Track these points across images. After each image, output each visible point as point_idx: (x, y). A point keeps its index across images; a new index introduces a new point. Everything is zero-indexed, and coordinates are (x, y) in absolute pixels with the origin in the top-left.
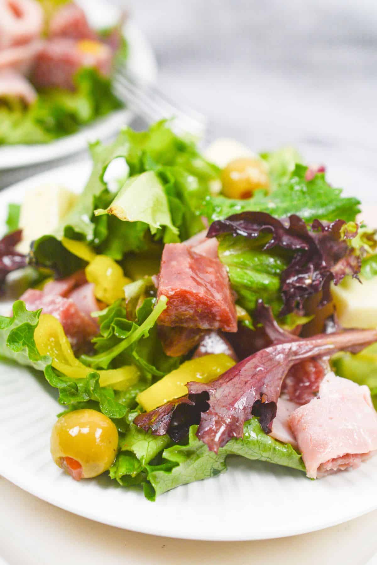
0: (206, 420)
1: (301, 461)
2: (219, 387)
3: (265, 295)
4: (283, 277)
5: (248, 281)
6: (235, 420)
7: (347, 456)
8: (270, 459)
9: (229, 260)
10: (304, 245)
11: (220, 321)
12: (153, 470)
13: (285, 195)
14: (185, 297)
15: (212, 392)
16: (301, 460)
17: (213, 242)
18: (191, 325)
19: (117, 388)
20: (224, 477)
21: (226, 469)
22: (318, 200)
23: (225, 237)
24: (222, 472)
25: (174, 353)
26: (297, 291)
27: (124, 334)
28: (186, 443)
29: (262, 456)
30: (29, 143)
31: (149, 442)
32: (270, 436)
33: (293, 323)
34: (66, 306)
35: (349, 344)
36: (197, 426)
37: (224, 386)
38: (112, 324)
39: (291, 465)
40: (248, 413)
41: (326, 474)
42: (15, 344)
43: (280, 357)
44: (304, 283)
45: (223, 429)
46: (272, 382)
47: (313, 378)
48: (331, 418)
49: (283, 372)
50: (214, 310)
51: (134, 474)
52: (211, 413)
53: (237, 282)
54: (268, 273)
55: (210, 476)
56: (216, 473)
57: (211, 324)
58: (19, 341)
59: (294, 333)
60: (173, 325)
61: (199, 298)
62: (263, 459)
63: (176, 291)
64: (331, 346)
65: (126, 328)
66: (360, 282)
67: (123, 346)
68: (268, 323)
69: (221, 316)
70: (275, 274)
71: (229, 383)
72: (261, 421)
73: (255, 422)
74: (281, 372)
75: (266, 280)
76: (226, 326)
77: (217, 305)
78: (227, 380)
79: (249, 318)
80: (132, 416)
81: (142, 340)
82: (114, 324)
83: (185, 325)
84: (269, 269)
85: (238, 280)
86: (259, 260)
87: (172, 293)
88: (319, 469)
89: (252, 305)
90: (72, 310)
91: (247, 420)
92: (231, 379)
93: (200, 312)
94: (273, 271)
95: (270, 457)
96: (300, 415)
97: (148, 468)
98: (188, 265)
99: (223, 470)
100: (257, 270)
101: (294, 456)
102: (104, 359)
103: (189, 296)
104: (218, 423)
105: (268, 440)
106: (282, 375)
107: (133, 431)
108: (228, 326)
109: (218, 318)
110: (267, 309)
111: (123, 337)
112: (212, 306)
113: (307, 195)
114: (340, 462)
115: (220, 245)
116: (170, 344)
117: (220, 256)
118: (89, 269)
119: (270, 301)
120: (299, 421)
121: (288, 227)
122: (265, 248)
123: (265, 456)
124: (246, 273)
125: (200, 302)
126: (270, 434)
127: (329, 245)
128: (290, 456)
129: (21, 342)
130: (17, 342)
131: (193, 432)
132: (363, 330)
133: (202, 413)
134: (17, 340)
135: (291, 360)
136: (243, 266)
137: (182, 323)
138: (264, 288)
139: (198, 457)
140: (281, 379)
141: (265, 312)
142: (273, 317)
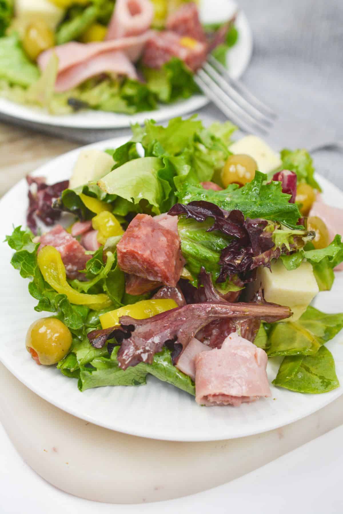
0: (126, 345)
2: (144, 324)
3: (208, 265)
4: (222, 255)
5: (193, 251)
8: (173, 383)
14: (134, 255)
15: (137, 326)
16: (195, 389)
19: (92, 307)
21: (145, 383)
24: (142, 384)
26: (229, 267)
28: (109, 357)
31: (90, 351)
32: (176, 367)
33: (228, 289)
34: (71, 242)
35: (263, 314)
36: (119, 347)
37: (149, 324)
39: (188, 391)
40: (159, 347)
41: (213, 405)
42: (17, 263)
43: (203, 314)
44: (235, 263)
46: (188, 329)
50: (156, 268)
51: (72, 369)
52: (131, 341)
54: (211, 249)
55: (132, 384)
56: (137, 383)
57: (155, 278)
58: (20, 261)
60: (130, 273)
61: (143, 258)
63: (128, 250)
66: (271, 271)
67: (96, 279)
68: (207, 286)
69: (161, 274)
70: (216, 251)
71: (153, 323)
72: (172, 355)
73: (167, 355)
75: (208, 253)
76: (165, 282)
77: (157, 266)
78: (153, 320)
79: (192, 279)
82: (93, 263)
84: (212, 246)
85: (187, 250)
87: (125, 251)
88: (206, 399)
90: (75, 246)
92: (156, 321)
93: (146, 267)
94: (214, 249)
95: (173, 382)
97: (82, 368)
99: (142, 382)
100: (203, 245)
101: (190, 386)
103: (136, 255)
105: (173, 369)
108: (168, 282)
109: (159, 275)
110: (208, 275)
111: (95, 273)
112: (154, 265)
114: (221, 398)
115: (179, 222)
119: (210, 270)
120: (199, 362)
122: (208, 230)
124: (195, 246)
125: (145, 261)
126: (176, 366)
128: (187, 385)
129: (21, 263)
130: (19, 262)
131: (116, 351)
133: (124, 340)
134: (19, 261)
135: (211, 317)
136: (194, 240)
137: (136, 273)
138: (206, 260)
141: (207, 277)
142: (211, 282)
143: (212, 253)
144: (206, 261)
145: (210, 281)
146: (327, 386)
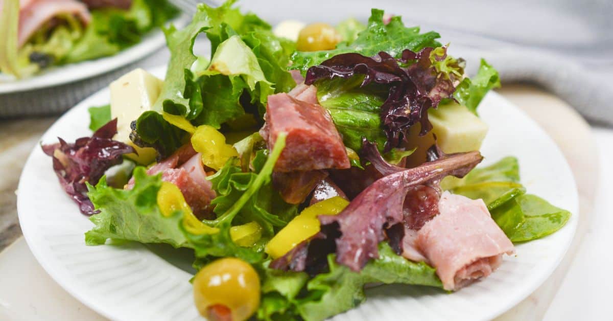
0: (341, 247)
1: (437, 276)
2: (347, 216)
3: (369, 133)
4: (382, 113)
5: (350, 120)
6: (369, 242)
7: (479, 261)
9: (330, 104)
10: (396, 78)
11: (334, 158)
12: (301, 304)
13: (367, 40)
14: (299, 136)
15: (341, 221)
17: (311, 89)
18: (307, 166)
20: (365, 307)
22: (399, 39)
23: (321, 82)
24: (363, 302)
25: (293, 199)
26: (398, 123)
27: (243, 187)
28: (327, 271)
29: (399, 277)
30: (95, 58)
32: (403, 257)
33: (399, 157)
34: (179, 174)
35: (455, 167)
36: (334, 254)
37: (351, 215)
38: (230, 180)
40: (379, 236)
41: (461, 285)
42: (143, 207)
43: (396, 184)
44: (404, 114)
45: (359, 253)
47: (427, 204)
48: (457, 229)
49: (402, 198)
50: (328, 146)
51: (282, 310)
52: (345, 239)
53: (340, 122)
54: (368, 111)
55: (352, 307)
56: (357, 304)
57: (326, 162)
59: (401, 165)
60: (290, 170)
61: (312, 135)
62: (400, 281)
63: (291, 131)
64: (440, 170)
65: (244, 181)
66: (457, 102)
67: (244, 199)
68: (375, 160)
69: (334, 153)
70: (374, 111)
71: (354, 212)
74: (400, 198)
75: (366, 117)
76: (340, 163)
77: (329, 141)
78: (352, 210)
79: (357, 157)
80: (266, 264)
81: (263, 187)
82: (232, 180)
83: (301, 168)
84: (369, 107)
85: (342, 121)
86: (357, 100)
87: (287, 134)
88: (456, 278)
89: (358, 145)
90: (186, 179)
91: (379, 243)
92: (356, 208)
93: (314, 150)
94: (372, 109)
95: (406, 278)
96: (427, 232)
97: (296, 302)
98: (294, 108)
100: (357, 109)
101: (429, 272)
102: (226, 218)
103: (303, 135)
104: (354, 247)
105: (402, 261)
106: (401, 200)
107: (270, 276)
108: (342, 162)
109: (332, 155)
110: (372, 146)
111: (243, 189)
112: (325, 142)
113: (387, 36)
114: (473, 269)
115: (318, 91)
116: (288, 191)
117: (320, 101)
118: (194, 139)
119: (374, 138)
121: (380, 61)
122: (363, 84)
123: (401, 277)
124: (347, 114)
125: (314, 139)
126: (403, 255)
127: (420, 76)
128: (425, 273)
130: (145, 205)
131: (332, 261)
132: (465, 153)
133: (337, 240)
134: (145, 203)
135: (406, 187)
136: (344, 107)
137: (298, 166)
138: (367, 125)
139: (340, 285)
140: (401, 204)
141: (372, 149)
142: (379, 153)
143: (370, 116)
144: (367, 127)
145: (376, 152)
146: (559, 221)
